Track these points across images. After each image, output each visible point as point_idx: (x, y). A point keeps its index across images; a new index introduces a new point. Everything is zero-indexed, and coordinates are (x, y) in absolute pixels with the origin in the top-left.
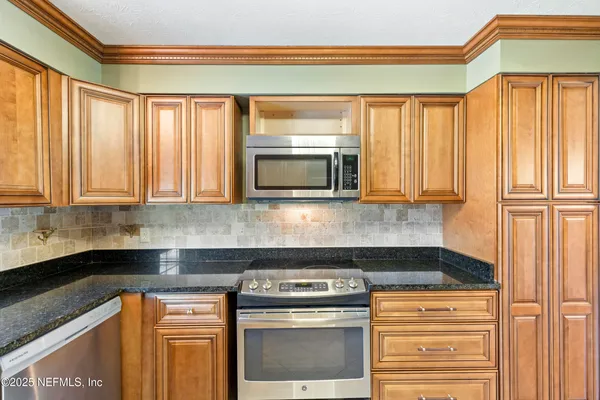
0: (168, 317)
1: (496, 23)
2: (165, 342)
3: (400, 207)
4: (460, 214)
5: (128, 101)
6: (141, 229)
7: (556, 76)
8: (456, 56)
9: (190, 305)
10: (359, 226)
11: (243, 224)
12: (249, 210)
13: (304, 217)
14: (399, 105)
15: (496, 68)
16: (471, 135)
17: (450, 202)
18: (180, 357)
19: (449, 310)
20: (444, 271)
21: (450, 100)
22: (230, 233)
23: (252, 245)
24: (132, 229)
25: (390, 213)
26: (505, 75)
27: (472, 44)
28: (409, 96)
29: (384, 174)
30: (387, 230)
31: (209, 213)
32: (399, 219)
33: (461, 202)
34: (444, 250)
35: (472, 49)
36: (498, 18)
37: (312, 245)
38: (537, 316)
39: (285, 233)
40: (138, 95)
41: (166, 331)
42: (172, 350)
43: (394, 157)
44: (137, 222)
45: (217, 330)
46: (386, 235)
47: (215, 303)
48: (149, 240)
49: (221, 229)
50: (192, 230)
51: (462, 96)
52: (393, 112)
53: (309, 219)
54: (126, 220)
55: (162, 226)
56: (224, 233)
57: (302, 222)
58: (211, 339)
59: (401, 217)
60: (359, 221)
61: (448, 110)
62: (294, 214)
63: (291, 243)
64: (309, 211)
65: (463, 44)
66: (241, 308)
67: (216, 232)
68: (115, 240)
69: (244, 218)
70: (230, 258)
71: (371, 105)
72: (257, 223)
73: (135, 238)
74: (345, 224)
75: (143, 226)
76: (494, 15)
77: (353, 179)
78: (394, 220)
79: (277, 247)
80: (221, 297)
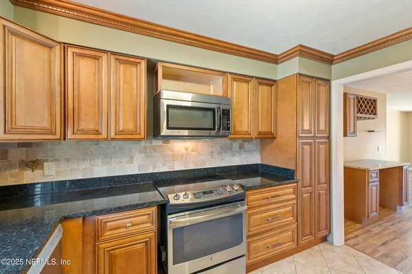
0: (108, 233)
1: (299, 48)
2: (107, 253)
3: (240, 141)
4: (273, 145)
5: (51, 48)
6: (45, 164)
7: (317, 78)
8: (274, 59)
9: (129, 220)
10: (220, 153)
11: (143, 155)
12: (148, 145)
13: (187, 149)
14: (248, 82)
15: (296, 71)
16: (279, 103)
17: (266, 138)
18: (120, 263)
19: (268, 198)
20: (262, 176)
21: (271, 83)
22: (132, 163)
23: (150, 171)
24: (35, 164)
25: (236, 145)
26: (300, 74)
27: (283, 55)
28: (252, 77)
29: (241, 122)
30: (234, 155)
31: (115, 147)
32: (240, 148)
33: (275, 138)
34: (262, 165)
35: (283, 57)
36: (301, 46)
37: (192, 167)
38: (311, 193)
39: (173, 161)
40: (60, 43)
41: (107, 245)
42: (112, 259)
43: (245, 112)
44: (40, 156)
45: (150, 235)
46: (233, 158)
47: (149, 214)
48: (54, 173)
49: (124, 160)
50: (99, 161)
51: (275, 81)
52: (244, 85)
53: (190, 150)
54: (27, 156)
55: (68, 160)
56: (128, 163)
57: (185, 152)
58: (146, 242)
59: (241, 147)
60: (220, 150)
61: (270, 88)
62: (180, 147)
63: (178, 167)
64: (190, 144)
65: (278, 54)
66: (170, 214)
67: (122, 163)
68: (12, 176)
69: (144, 151)
70: (133, 182)
71: (235, 80)
72: (154, 154)
73: (37, 172)
74: (212, 152)
75: (47, 161)
76: (298, 44)
77: (228, 124)
78: (238, 150)
79: (168, 170)
80: (154, 209)
